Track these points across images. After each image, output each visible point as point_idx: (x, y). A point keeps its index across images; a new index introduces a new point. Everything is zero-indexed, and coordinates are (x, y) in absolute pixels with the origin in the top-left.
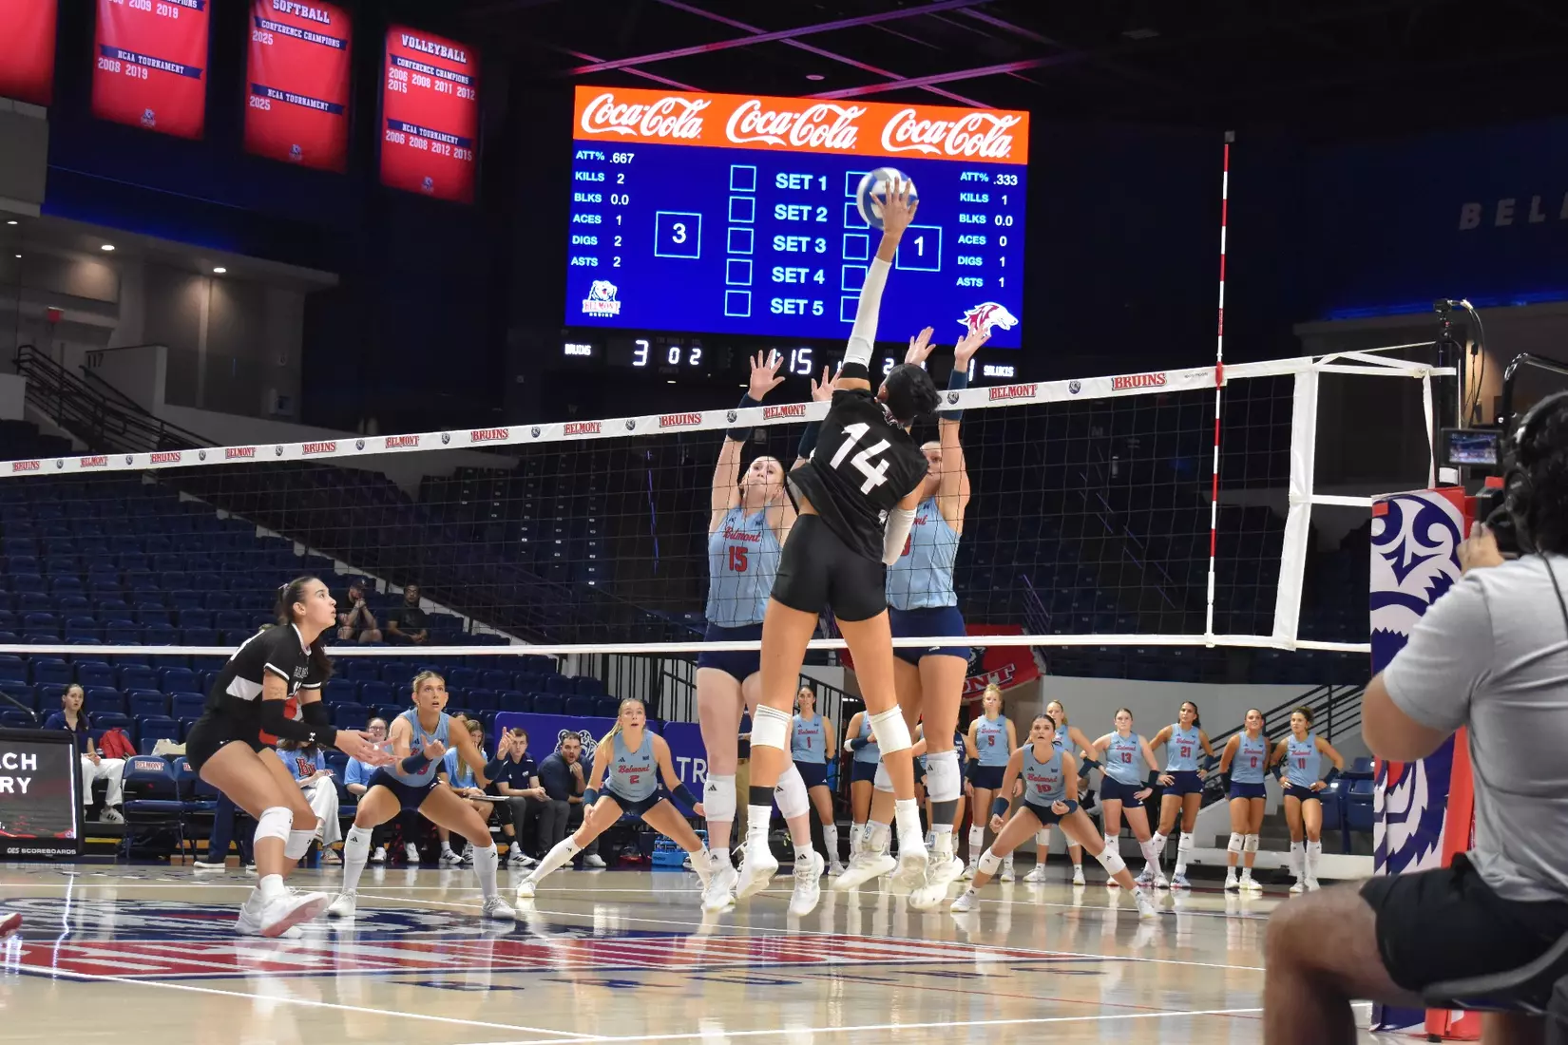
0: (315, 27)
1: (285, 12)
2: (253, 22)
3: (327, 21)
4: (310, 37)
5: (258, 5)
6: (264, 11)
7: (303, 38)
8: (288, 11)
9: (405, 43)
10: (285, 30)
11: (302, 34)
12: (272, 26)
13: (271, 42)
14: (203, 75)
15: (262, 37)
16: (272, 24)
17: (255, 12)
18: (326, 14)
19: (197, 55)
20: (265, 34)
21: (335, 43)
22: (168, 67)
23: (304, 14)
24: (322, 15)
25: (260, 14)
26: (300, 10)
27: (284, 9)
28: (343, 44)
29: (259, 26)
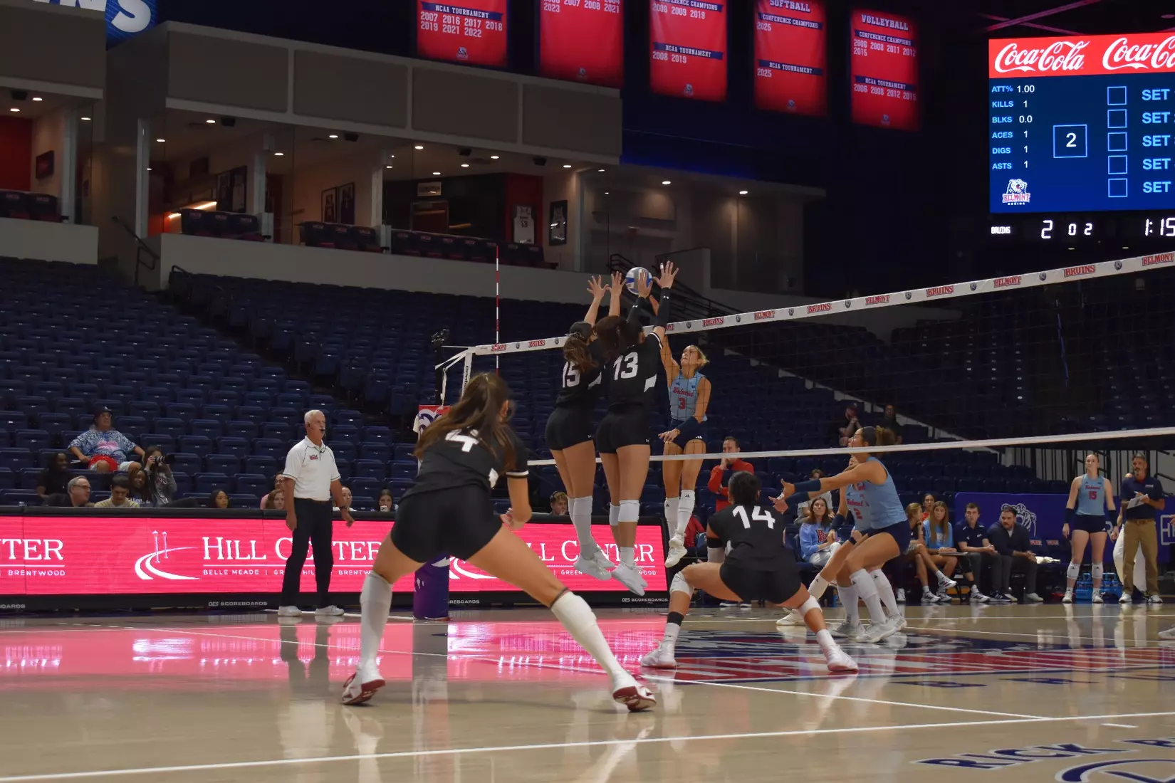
0: (799, 15)
1: (778, 7)
2: (757, 16)
3: (809, 11)
4: (797, 23)
5: (759, 4)
6: (765, 9)
7: (792, 24)
8: (781, 6)
9: (864, 21)
10: (779, 19)
11: (791, 22)
12: (770, 18)
13: (770, 29)
14: (725, 57)
15: (764, 26)
16: (770, 17)
17: (758, 7)
18: (807, 5)
19: (719, 43)
20: (766, 24)
21: (814, 25)
22: (700, 53)
23: (792, 7)
24: (804, 7)
25: (761, 10)
26: (789, 5)
27: (778, 5)
28: (820, 26)
29: (761, 19)
